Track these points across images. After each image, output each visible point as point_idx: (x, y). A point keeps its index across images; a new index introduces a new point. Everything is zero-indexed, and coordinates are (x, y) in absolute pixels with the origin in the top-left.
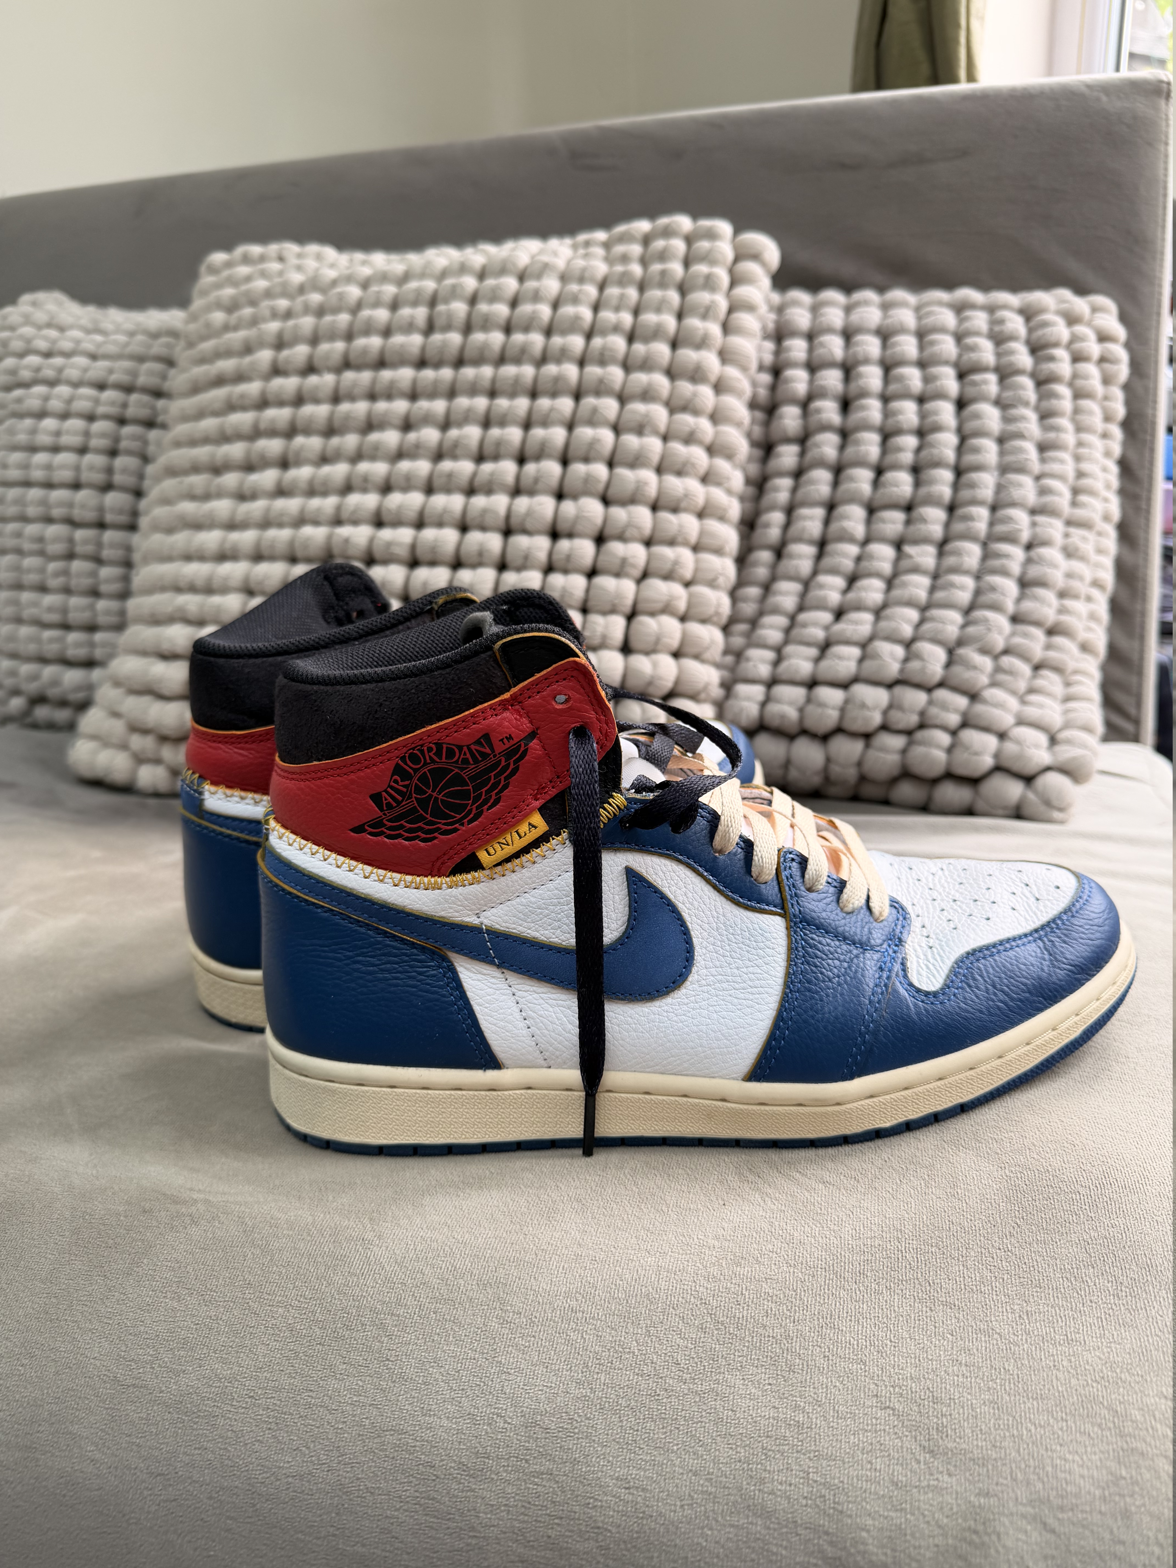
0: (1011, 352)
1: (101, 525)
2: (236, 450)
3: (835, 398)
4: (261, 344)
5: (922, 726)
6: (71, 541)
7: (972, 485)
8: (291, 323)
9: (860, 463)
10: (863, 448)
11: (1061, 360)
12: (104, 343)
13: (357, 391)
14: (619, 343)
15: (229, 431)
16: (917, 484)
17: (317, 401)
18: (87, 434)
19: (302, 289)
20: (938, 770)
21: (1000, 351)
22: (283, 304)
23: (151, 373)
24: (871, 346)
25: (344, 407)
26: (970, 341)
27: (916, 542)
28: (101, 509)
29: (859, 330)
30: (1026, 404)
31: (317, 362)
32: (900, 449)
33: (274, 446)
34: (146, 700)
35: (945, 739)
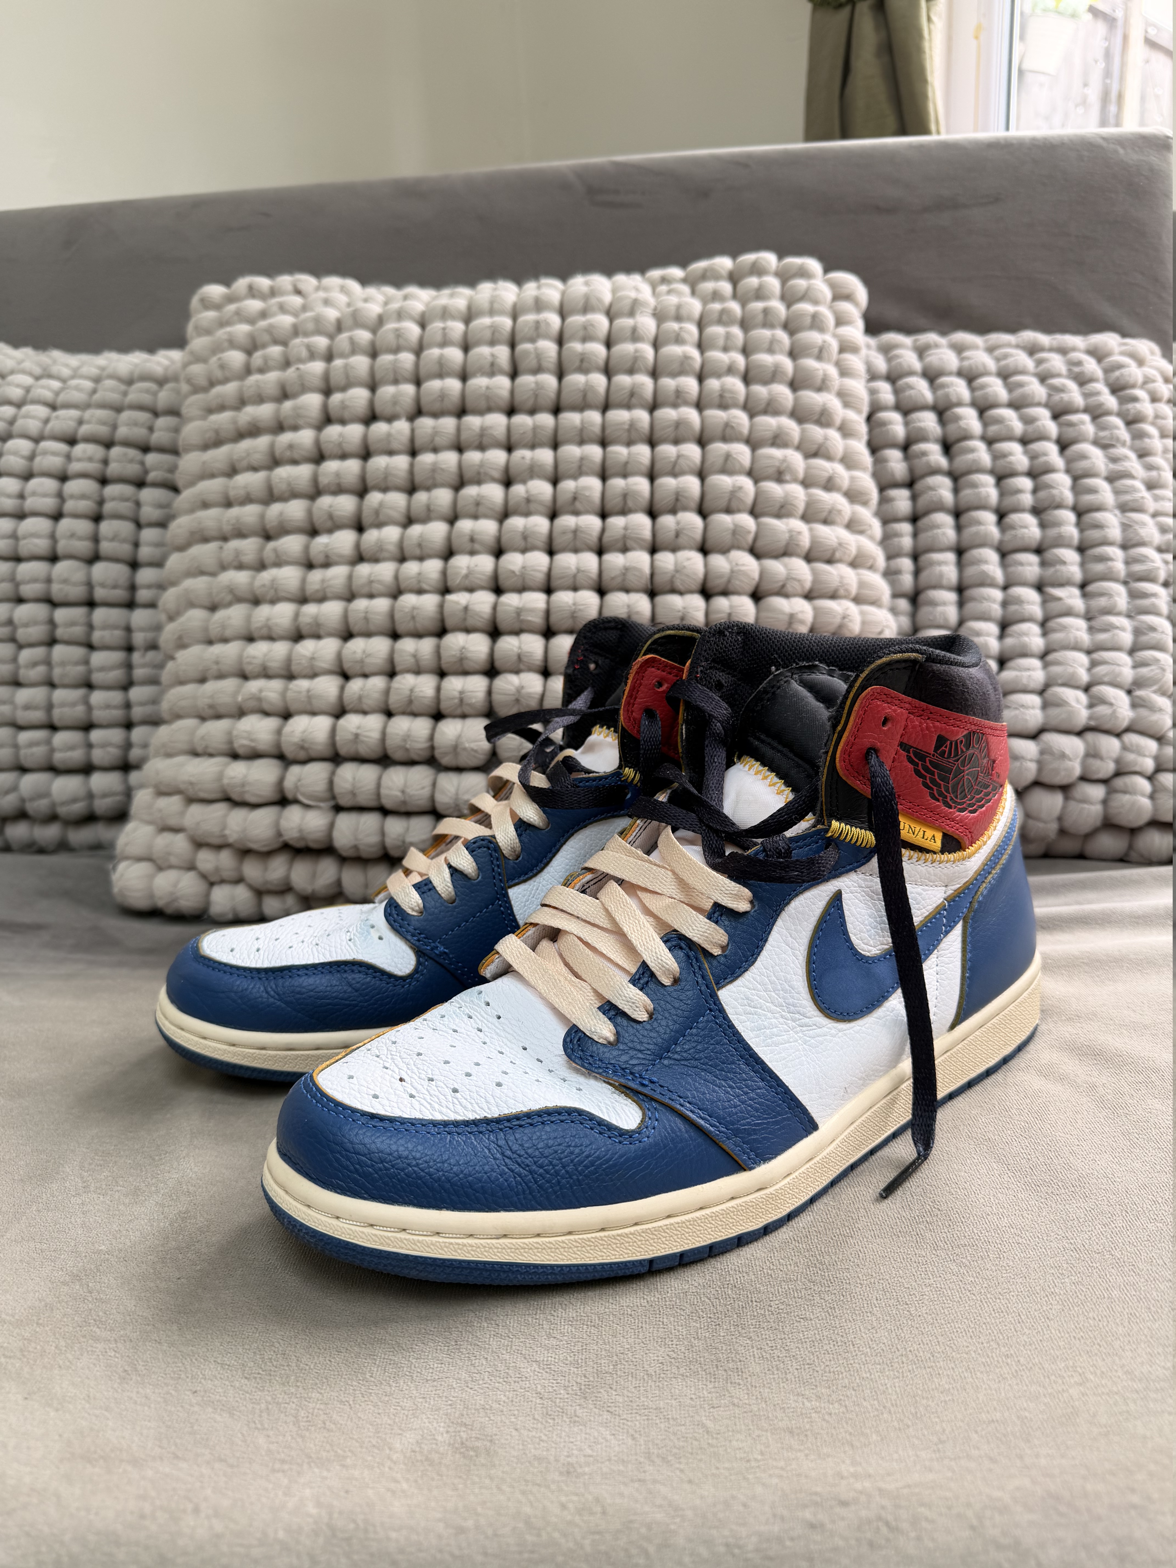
0: (1098, 393)
1: (91, 604)
2: (295, 509)
3: (936, 441)
4: (304, 389)
5: (1118, 774)
6: (52, 623)
7: (1099, 526)
8: (338, 363)
9: (982, 506)
10: (983, 490)
11: (1143, 401)
12: (62, 390)
13: (439, 441)
14: (736, 384)
15: (280, 487)
16: (1043, 525)
17: (391, 453)
18: (60, 496)
19: (339, 327)
20: (1146, 817)
21: (1086, 391)
22: (321, 342)
23: (136, 424)
24: (960, 388)
25: (426, 459)
26: (1056, 381)
27: (1061, 585)
28: (90, 585)
29: (941, 373)
30: (1124, 444)
31: (379, 409)
32: (1019, 491)
33: (346, 504)
34: (220, 808)
35: (1145, 785)
